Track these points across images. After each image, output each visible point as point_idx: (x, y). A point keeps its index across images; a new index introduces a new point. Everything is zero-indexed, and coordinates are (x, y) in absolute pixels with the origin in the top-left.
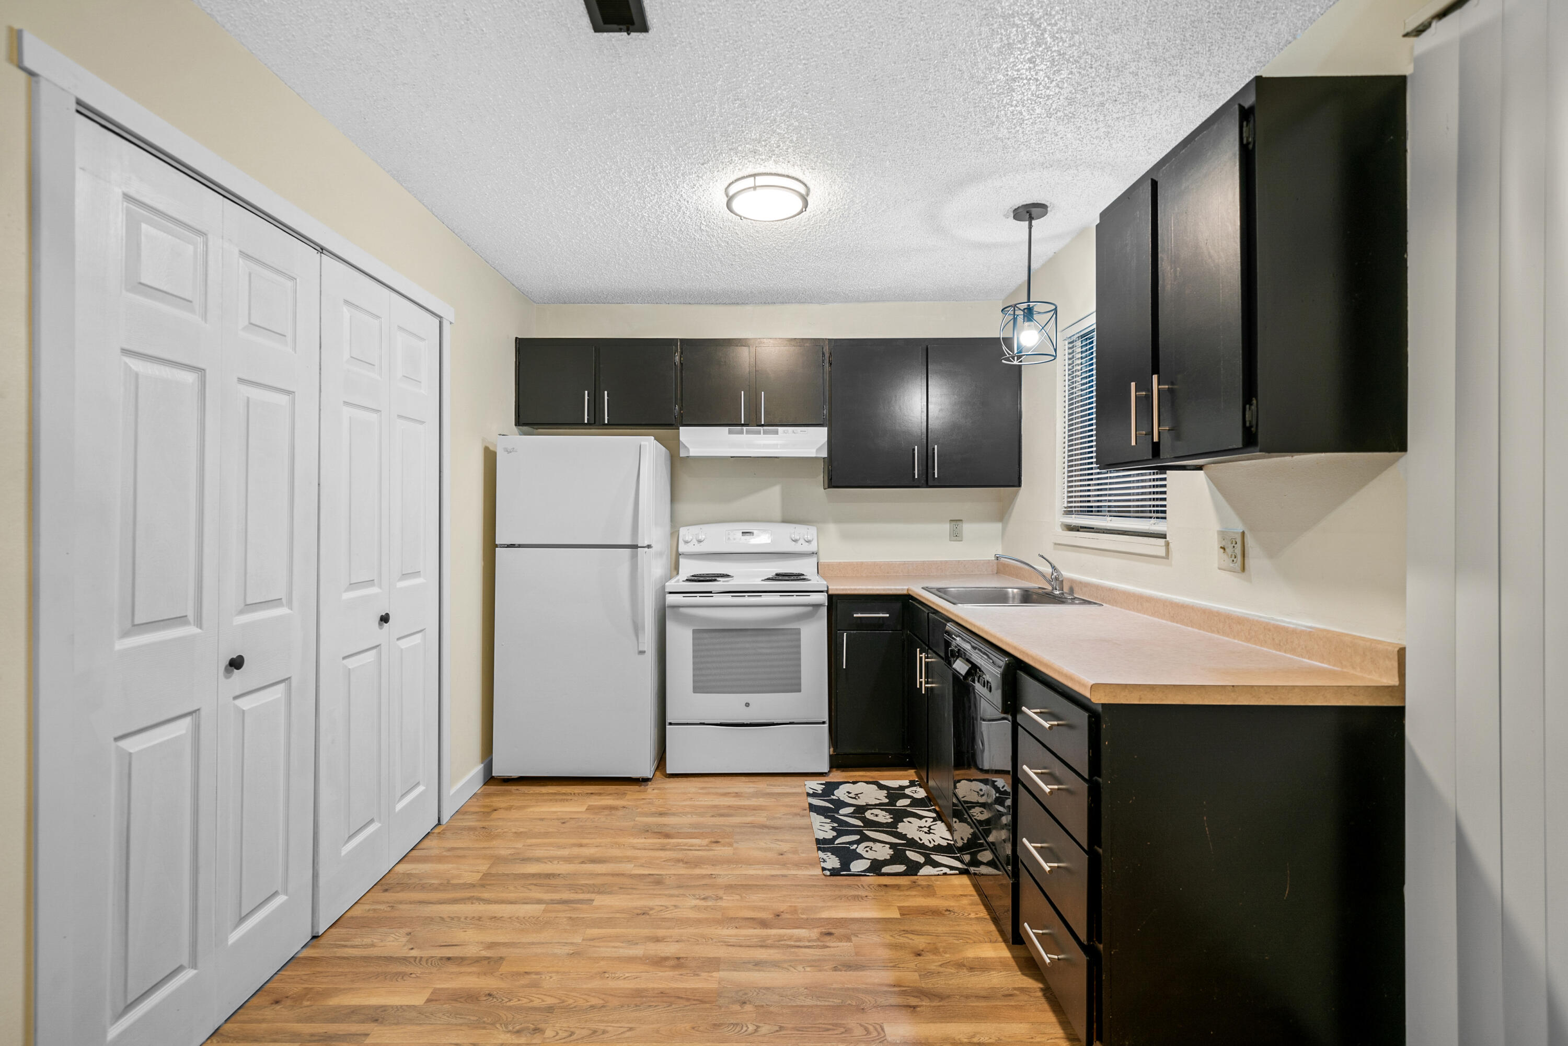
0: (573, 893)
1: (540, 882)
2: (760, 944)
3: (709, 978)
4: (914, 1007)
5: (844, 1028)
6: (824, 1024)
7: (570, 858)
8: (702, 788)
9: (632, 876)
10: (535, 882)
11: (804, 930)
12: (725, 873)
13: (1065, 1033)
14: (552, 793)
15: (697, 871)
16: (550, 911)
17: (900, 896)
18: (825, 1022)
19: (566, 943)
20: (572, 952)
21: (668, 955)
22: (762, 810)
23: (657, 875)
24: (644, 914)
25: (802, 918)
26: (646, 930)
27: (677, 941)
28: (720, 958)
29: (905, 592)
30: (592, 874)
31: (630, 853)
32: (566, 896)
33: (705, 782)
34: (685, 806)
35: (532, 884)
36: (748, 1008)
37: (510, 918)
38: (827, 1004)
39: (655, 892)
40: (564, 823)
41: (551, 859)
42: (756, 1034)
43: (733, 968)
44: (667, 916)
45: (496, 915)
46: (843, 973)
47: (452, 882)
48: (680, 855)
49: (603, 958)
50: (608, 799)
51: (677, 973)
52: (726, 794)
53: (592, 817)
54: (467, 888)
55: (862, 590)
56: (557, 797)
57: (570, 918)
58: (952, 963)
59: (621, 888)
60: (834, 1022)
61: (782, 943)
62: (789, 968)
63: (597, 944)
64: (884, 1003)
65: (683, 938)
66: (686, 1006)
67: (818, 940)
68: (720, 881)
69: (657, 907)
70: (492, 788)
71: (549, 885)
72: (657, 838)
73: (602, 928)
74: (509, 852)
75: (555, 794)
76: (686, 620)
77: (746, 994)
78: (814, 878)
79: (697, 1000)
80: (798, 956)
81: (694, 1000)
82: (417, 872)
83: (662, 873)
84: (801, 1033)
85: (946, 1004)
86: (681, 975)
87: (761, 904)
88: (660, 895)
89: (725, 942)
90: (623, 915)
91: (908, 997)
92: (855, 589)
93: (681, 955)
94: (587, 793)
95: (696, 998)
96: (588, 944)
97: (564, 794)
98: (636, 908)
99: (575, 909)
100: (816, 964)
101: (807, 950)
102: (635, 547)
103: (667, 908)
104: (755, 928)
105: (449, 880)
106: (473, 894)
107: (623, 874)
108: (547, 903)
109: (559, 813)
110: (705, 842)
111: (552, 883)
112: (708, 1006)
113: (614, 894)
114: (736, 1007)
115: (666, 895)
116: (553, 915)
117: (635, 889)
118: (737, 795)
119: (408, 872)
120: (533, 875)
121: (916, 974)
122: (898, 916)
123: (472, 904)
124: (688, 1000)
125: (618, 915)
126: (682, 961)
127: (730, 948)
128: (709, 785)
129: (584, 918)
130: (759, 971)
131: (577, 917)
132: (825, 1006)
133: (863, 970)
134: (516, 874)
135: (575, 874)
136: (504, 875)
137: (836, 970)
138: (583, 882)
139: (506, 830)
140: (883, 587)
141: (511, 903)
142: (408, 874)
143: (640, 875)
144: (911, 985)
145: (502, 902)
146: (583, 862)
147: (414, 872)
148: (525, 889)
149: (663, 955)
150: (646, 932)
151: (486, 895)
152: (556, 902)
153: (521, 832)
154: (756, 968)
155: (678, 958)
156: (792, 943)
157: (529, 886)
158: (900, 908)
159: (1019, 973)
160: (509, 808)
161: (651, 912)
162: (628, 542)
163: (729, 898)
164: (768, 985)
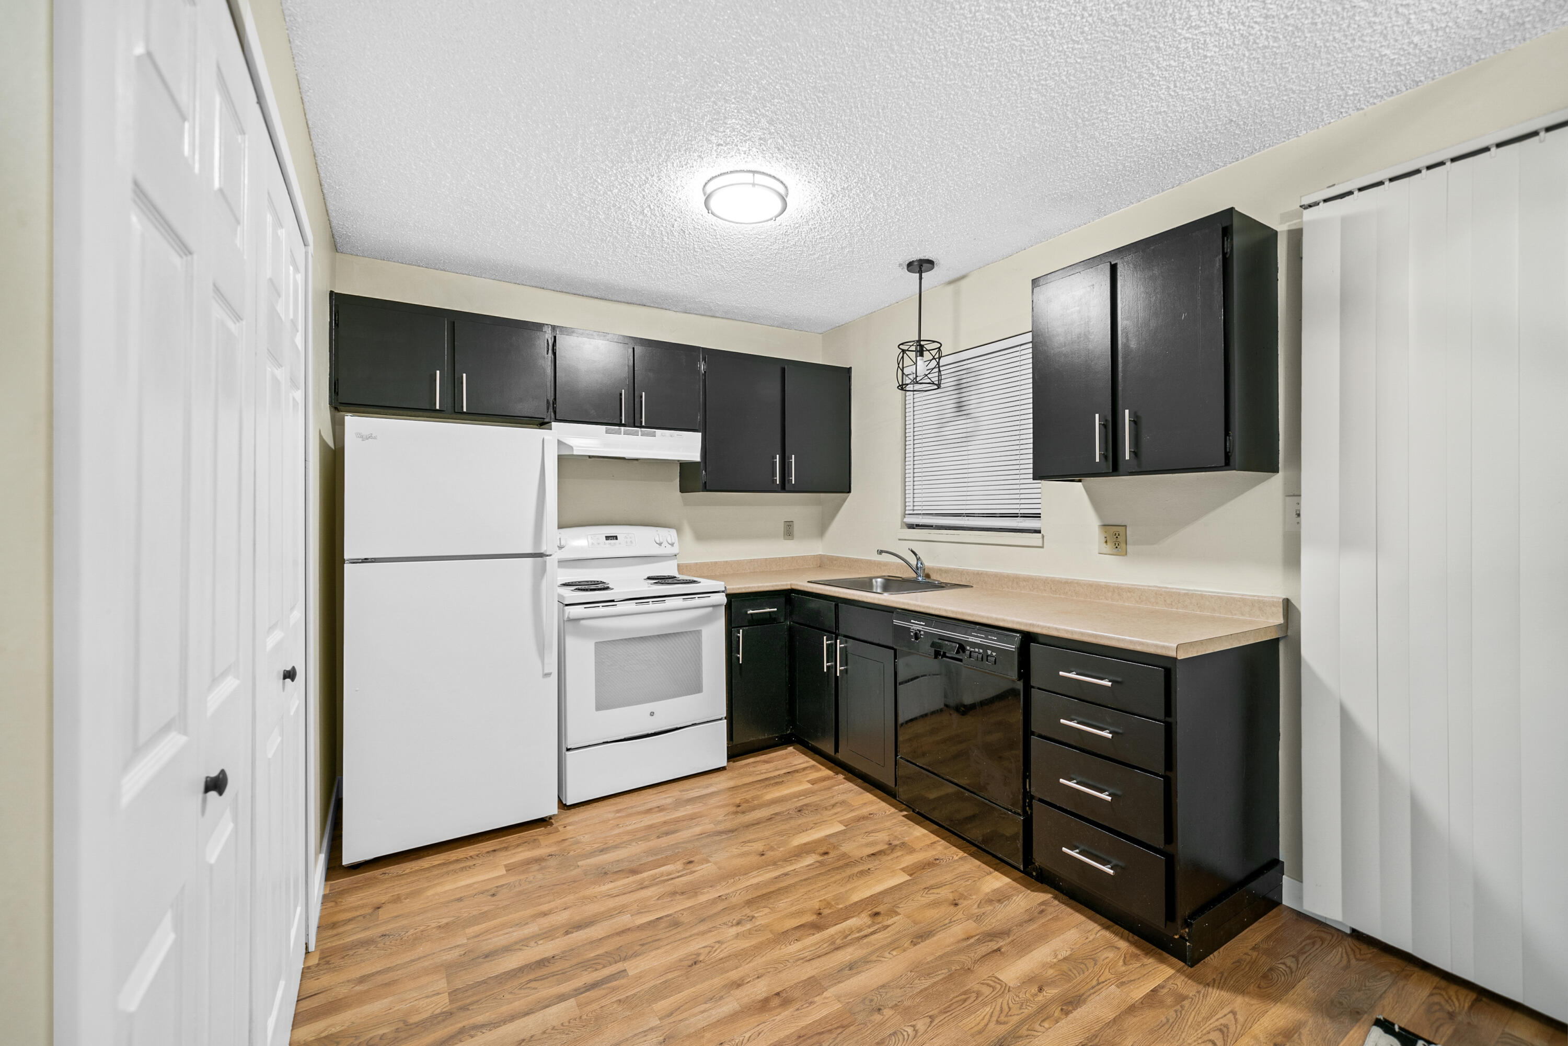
0: (593, 971)
1: (541, 974)
2: (833, 947)
3: (826, 1001)
4: (999, 950)
5: (974, 992)
6: (957, 997)
7: (545, 933)
8: (618, 811)
9: (641, 927)
10: (532, 977)
11: (854, 919)
12: (731, 890)
13: (1099, 925)
14: (439, 865)
15: (702, 898)
16: (588, 1003)
17: (892, 859)
18: (956, 995)
19: (645, 1032)
20: (662, 1038)
21: (764, 995)
22: (701, 817)
23: (667, 916)
24: (695, 963)
25: (841, 909)
26: (715, 980)
27: (758, 977)
28: (814, 976)
29: (789, 587)
30: (592, 942)
31: (611, 903)
32: (588, 977)
33: (614, 804)
34: (619, 835)
35: (530, 981)
36: (888, 1012)
37: (544, 1032)
38: (940, 977)
39: (683, 936)
40: (493, 895)
41: (524, 942)
42: (919, 1034)
43: (835, 981)
44: (721, 956)
45: (522, 1037)
46: (922, 944)
47: (411, 1021)
48: (668, 887)
49: (704, 1029)
50: (521, 852)
51: (791, 1010)
52: (649, 811)
53: (523, 877)
54: (444, 1020)
55: (754, 587)
56: (452, 867)
57: (620, 1001)
58: (983, 902)
59: (643, 945)
60: (962, 991)
61: (849, 938)
62: (879, 958)
63: (680, 1017)
64: (978, 956)
65: (760, 971)
66: (835, 1039)
67: (874, 924)
68: (734, 900)
69: (702, 951)
70: (344, 882)
71: (553, 974)
72: (624, 878)
73: (666, 997)
74: (456, 953)
75: (444, 864)
76: (586, 633)
77: (872, 1001)
78: (812, 867)
79: (838, 1027)
80: (874, 945)
81: (836, 1029)
82: (338, 1029)
83: (670, 912)
84: (949, 1014)
85: (1015, 937)
86: (798, 1009)
87: (794, 908)
88: (691, 936)
89: (802, 959)
90: (676, 974)
91: (987, 944)
92: (749, 587)
93: (778, 990)
94: (488, 852)
95: (835, 1026)
96: (671, 1021)
97: (457, 861)
98: (681, 960)
99: (614, 989)
100: (894, 945)
101: (876, 936)
102: (541, 555)
103: (713, 947)
104: (814, 934)
105: (405, 1022)
106: (460, 1025)
107: (629, 929)
108: (576, 996)
109: (476, 886)
110: (679, 865)
111: (556, 969)
112: (852, 1028)
113: (640, 955)
114: (877, 1017)
115: (697, 934)
116: (595, 1006)
117: (659, 940)
118: (661, 809)
119: (323, 1035)
120: (521, 970)
121: (970, 921)
122: (909, 878)
123: (472, 1037)
124: (830, 1031)
125: (670, 976)
126: (784, 995)
127: (813, 962)
128: (620, 807)
129: (635, 995)
130: (859, 973)
131: (627, 997)
132: (941, 980)
133: (934, 935)
134: (497, 977)
135: (573, 950)
136: (479, 984)
137: (915, 945)
138: (592, 955)
139: (422, 928)
140: (771, 584)
141: (526, 1014)
142: (325, 1037)
143: (650, 923)
144: (978, 932)
145: (512, 1018)
146: (567, 933)
147: (333, 1030)
148: (526, 991)
149: (759, 997)
150: (718, 981)
151: (480, 1019)
152: (583, 990)
153: (447, 924)
154: (854, 971)
155: (778, 994)
156: (858, 935)
157: (528, 985)
158: (903, 870)
159: (1029, 891)
160: (397, 899)
161: (701, 958)
162: (529, 550)
163: (761, 914)
164: (880, 983)
